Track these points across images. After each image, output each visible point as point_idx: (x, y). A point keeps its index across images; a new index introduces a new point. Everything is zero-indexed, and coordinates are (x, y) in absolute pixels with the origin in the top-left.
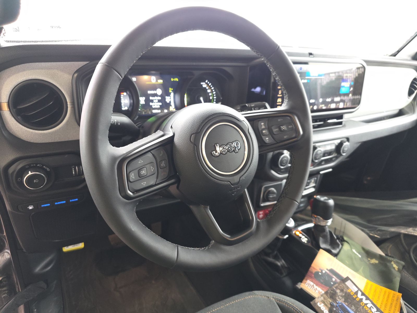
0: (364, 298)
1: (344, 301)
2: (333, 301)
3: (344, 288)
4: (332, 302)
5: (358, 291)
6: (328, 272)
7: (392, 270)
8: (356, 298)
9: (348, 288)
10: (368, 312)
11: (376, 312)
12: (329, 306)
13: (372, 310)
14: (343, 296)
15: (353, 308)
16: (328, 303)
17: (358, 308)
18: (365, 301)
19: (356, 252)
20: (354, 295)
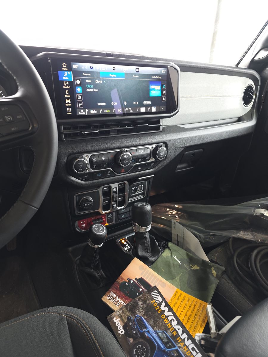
0: (167, 309)
1: (144, 315)
2: (132, 315)
3: (148, 299)
4: (130, 316)
5: (162, 302)
6: (136, 281)
7: (211, 276)
8: (158, 310)
9: (152, 299)
10: (168, 325)
11: (177, 325)
12: (126, 321)
13: (172, 324)
14: (144, 308)
15: (152, 321)
16: (125, 317)
17: (157, 321)
18: (166, 313)
19: (176, 259)
20: (156, 307)
